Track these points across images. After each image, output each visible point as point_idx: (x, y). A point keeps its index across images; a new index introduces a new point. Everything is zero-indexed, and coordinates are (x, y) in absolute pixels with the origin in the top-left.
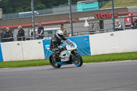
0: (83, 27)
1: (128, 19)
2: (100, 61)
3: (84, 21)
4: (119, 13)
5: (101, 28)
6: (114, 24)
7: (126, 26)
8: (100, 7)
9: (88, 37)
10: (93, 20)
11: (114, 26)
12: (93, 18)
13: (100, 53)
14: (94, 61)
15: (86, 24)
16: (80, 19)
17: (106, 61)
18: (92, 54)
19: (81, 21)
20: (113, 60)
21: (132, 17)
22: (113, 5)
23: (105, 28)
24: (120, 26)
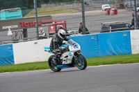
0: (7, 35)
1: (52, 27)
2: (24, 70)
3: (8, 29)
4: (43, 21)
5: (25, 36)
6: (38, 32)
7: (50, 34)
8: (23, 15)
9: (12, 46)
10: (16, 28)
11: (38, 34)
12: (17, 26)
13: (24, 62)
14: (18, 70)
15: (10, 33)
16: (4, 28)
17: (30, 69)
18: (15, 63)
19: (5, 30)
20: (37, 69)
21: (56, 25)
22: (36, 13)
23: (29, 37)
24: (44, 34)
